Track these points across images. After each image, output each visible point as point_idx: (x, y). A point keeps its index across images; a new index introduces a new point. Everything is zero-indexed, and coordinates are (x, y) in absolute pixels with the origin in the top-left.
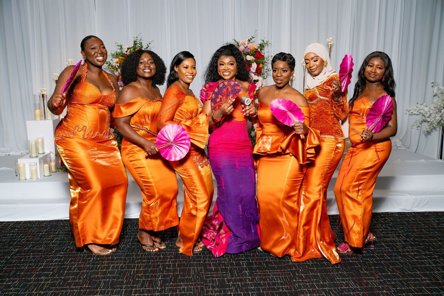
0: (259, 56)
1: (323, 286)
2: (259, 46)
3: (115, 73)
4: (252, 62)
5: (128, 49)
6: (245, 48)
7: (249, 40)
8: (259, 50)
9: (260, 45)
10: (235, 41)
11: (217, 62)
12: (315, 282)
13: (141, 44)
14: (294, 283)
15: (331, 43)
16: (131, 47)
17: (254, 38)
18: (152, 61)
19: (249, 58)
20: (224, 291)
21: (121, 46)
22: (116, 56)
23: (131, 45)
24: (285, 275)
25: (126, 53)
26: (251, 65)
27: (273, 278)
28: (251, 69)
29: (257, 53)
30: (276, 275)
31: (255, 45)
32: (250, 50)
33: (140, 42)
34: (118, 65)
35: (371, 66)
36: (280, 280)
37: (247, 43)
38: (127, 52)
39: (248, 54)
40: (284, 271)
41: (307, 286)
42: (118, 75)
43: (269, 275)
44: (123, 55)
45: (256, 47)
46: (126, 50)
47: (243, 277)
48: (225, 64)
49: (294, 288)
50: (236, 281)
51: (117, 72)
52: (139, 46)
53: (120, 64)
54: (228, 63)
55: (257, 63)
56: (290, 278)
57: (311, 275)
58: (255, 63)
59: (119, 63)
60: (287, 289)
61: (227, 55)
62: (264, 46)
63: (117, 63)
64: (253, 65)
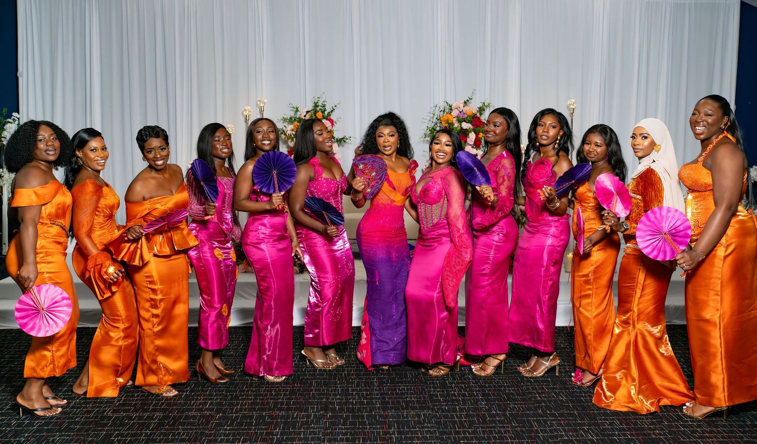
0: (478, 123)
1: (553, 389)
2: (478, 109)
3: (289, 143)
4: (469, 132)
5: (307, 112)
6: (460, 112)
7: (465, 103)
8: (478, 115)
9: (480, 108)
10: (447, 103)
11: (375, 134)
12: (545, 385)
13: (324, 106)
14: (522, 386)
15: (574, 107)
16: (310, 109)
17: (471, 99)
18: (55, 136)
19: (466, 126)
20: (447, 391)
21: (297, 108)
22: (290, 121)
23: (310, 107)
24: (512, 379)
25: (304, 118)
26: (468, 135)
27: (498, 382)
28: (468, 140)
29: (476, 120)
30: (502, 379)
31: (473, 108)
32: (466, 115)
33: (322, 104)
34: (294, 133)
35: (588, 144)
36: (507, 383)
37: (462, 105)
38: (305, 116)
39: (465, 121)
40: (511, 377)
41: (536, 388)
42: (292, 146)
43: (495, 379)
44: (300, 120)
45: (474, 112)
46: (305, 114)
47: (466, 380)
48: (385, 136)
49: (522, 390)
50: (458, 383)
51: (293, 143)
52: (321, 109)
53: (296, 132)
54: (388, 134)
55: (475, 133)
56: (518, 382)
57: (541, 380)
58: (473, 133)
59: (295, 130)
60: (515, 390)
61: (387, 125)
62: (484, 110)
63: (293, 130)
64: (470, 135)
